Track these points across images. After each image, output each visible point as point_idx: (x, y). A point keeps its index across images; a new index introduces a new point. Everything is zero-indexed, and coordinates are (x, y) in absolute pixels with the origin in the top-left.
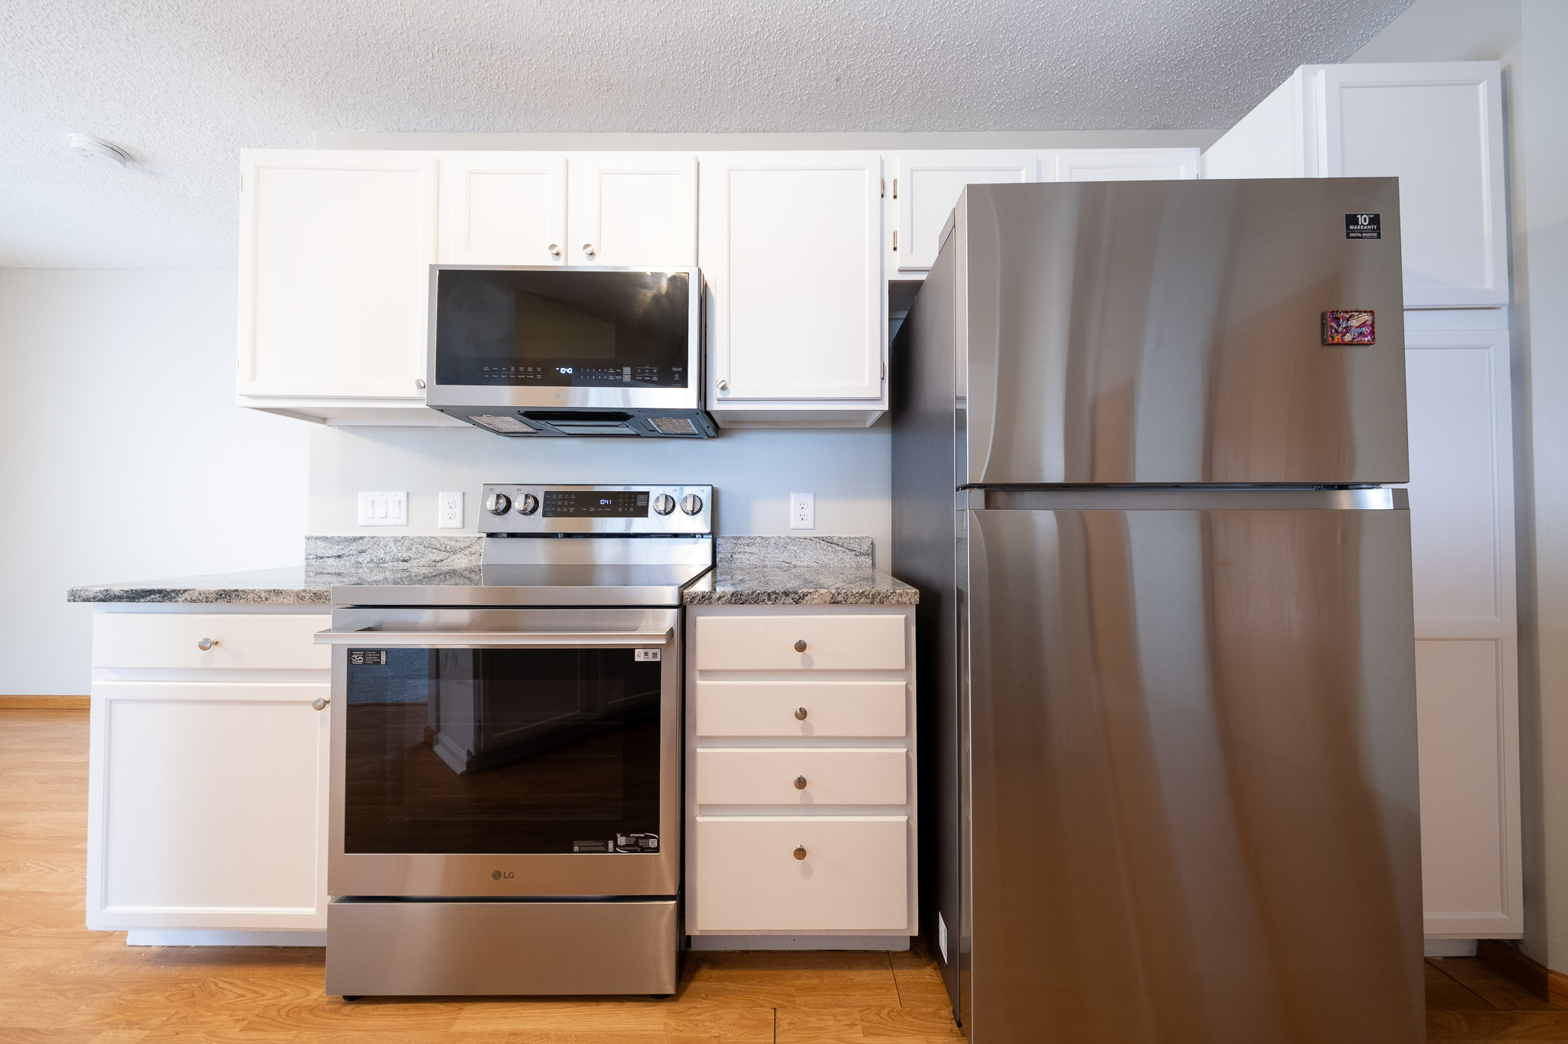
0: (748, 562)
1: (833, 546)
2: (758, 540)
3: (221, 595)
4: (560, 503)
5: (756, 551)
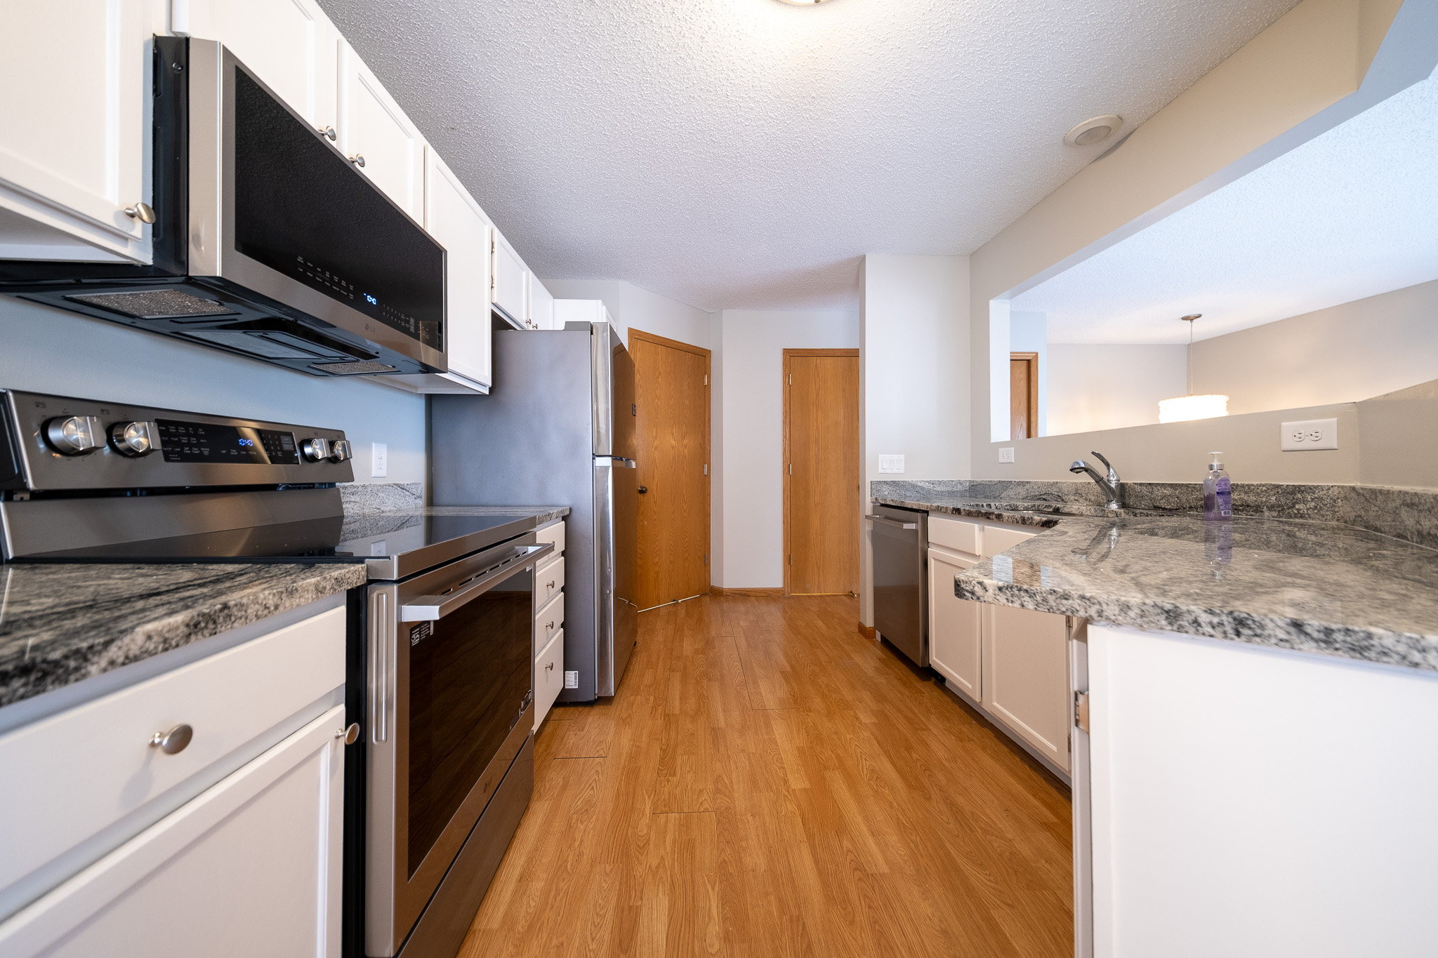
0: (352, 511)
1: (404, 491)
2: (360, 489)
3: (196, 626)
4: (185, 440)
5: (358, 499)
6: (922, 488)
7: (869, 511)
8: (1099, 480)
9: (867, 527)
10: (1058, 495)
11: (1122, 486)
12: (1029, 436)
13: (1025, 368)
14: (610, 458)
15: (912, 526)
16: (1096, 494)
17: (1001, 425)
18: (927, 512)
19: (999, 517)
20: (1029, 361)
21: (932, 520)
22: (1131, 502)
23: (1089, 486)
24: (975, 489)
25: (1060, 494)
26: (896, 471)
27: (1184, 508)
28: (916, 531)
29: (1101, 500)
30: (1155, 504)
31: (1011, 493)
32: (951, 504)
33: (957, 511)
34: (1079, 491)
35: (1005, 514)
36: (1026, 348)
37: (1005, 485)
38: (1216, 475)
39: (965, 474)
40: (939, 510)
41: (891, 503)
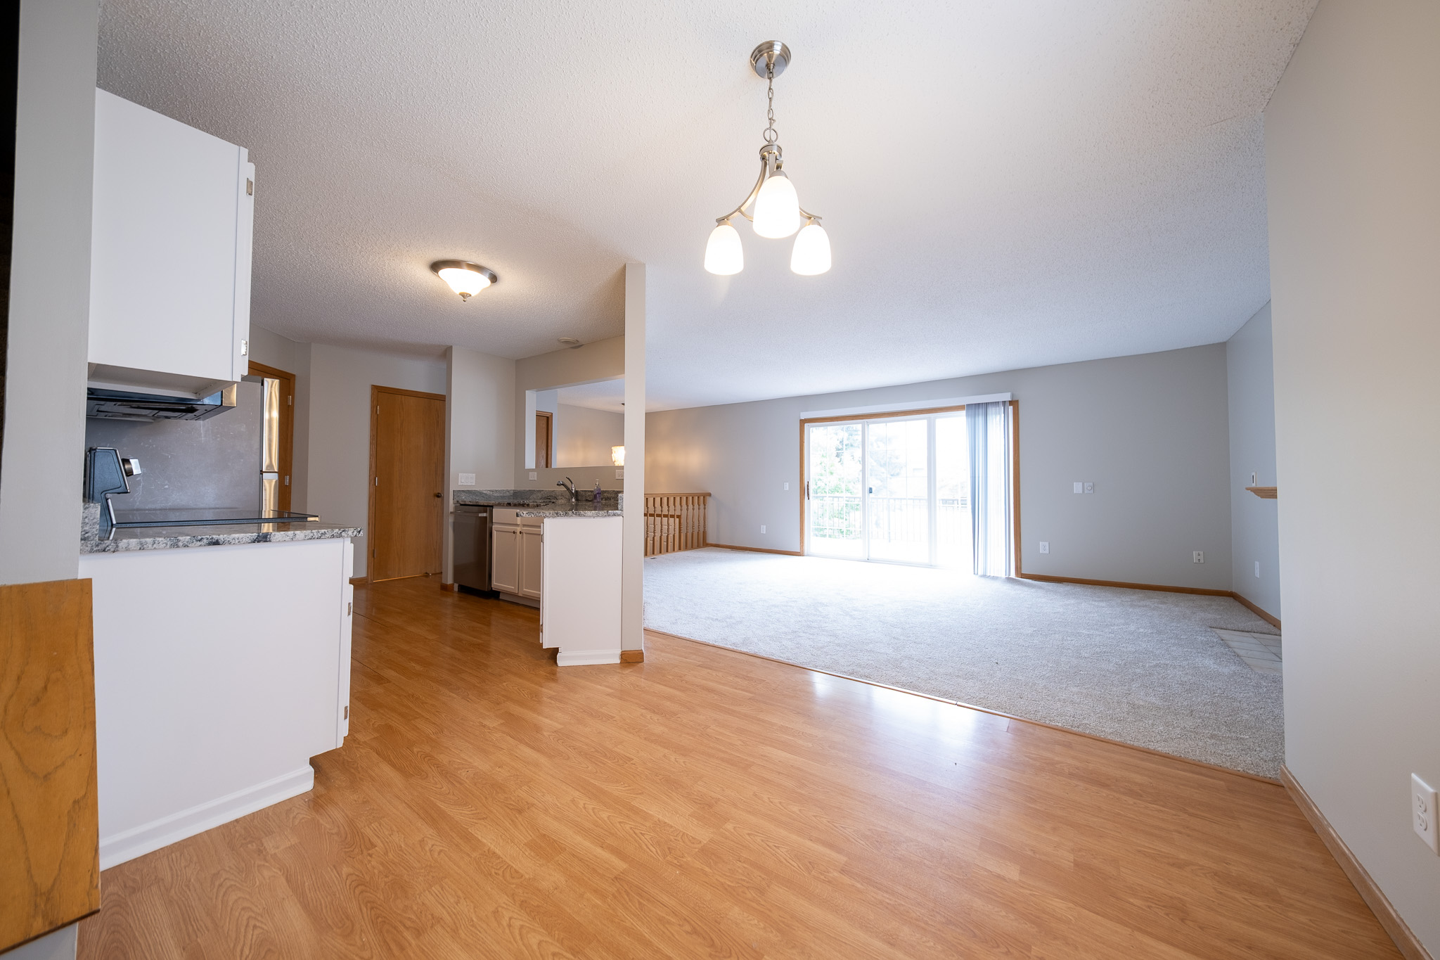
6: (486, 494)
7: (451, 508)
8: (568, 489)
9: (451, 520)
10: (555, 497)
11: (576, 492)
12: (547, 467)
13: (545, 422)
14: (277, 474)
15: (485, 515)
17: (530, 461)
18: (492, 506)
19: (528, 505)
20: (548, 417)
21: (495, 510)
22: (580, 498)
23: (565, 492)
24: (516, 494)
26: (470, 484)
28: (486, 517)
29: (570, 498)
30: (586, 499)
31: (535, 496)
32: (506, 501)
33: (509, 504)
35: (530, 504)
36: (546, 409)
37: (532, 492)
38: (597, 487)
39: (511, 487)
40: (500, 505)
41: (469, 503)
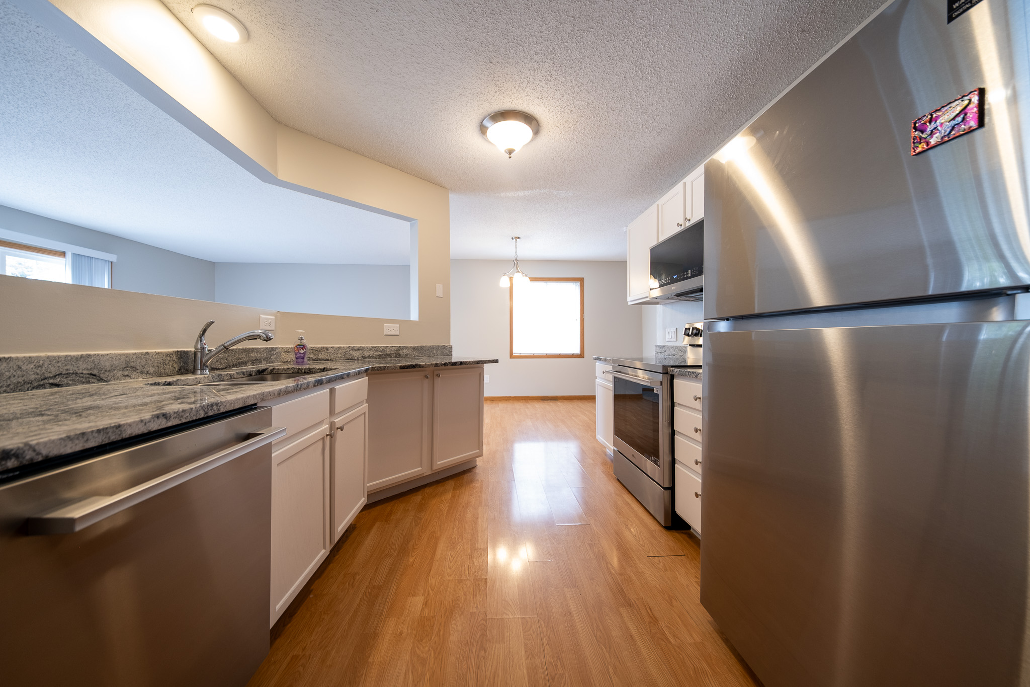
10: (91, 374)
16: (156, 364)
23: (148, 356)
25: (95, 372)
27: (230, 366)
29: (163, 371)
30: (212, 367)
34: (133, 364)
